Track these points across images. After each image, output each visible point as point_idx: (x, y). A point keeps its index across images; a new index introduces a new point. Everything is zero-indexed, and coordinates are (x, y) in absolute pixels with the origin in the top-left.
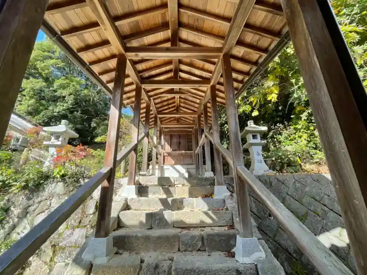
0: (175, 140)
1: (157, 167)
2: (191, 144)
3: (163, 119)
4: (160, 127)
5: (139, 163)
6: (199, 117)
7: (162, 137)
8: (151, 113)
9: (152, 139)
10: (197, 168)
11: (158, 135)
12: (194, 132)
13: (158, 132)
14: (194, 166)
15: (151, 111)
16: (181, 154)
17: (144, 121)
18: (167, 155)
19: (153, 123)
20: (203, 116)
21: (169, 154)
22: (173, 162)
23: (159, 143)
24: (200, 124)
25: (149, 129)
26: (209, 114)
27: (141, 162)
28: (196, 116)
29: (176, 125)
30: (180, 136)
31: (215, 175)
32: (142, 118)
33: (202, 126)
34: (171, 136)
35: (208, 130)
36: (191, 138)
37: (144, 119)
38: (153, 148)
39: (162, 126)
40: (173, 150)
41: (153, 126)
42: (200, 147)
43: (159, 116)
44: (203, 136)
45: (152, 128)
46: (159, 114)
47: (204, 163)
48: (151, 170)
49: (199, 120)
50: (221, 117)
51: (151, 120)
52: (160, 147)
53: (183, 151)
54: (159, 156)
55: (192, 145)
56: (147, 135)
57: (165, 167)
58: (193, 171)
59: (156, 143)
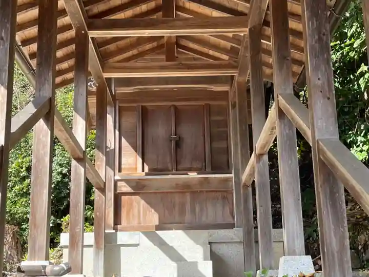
0: (160, 131)
1: (89, 237)
2: (222, 145)
3: (112, 47)
4: (99, 77)
5: (19, 224)
6: (256, 35)
7: (110, 119)
8: (62, 21)
9: (68, 127)
10: (250, 242)
11: (93, 111)
12: (234, 97)
13: (93, 100)
14: (236, 234)
15: (63, 13)
16: (186, 187)
17: (32, 56)
18: (129, 189)
19: (72, 62)
20: (269, 31)
21: (138, 187)
22: (154, 218)
23: (99, 143)
24: (257, 65)
25: (56, 86)
26: (293, 24)
27: (27, 220)
28: (244, 32)
29: (162, 68)
30: (178, 114)
31: (319, 269)
32: (26, 42)
33: (267, 71)
34: (145, 115)
35: (290, 91)
36: (226, 124)
37: (34, 47)
38: (74, 162)
39: (106, 75)
40: (153, 171)
41: (70, 75)
42: (260, 156)
43: (93, 34)
44: (273, 112)
45: (64, 83)
46: (92, 27)
47: (277, 221)
48: (66, 252)
49: (256, 49)
50: (342, 37)
51: (60, 53)
52: (100, 159)
53: (193, 175)
54: (96, 196)
55: (227, 151)
56: (47, 111)
57: (122, 237)
58: (234, 253)
59: (83, 145)
